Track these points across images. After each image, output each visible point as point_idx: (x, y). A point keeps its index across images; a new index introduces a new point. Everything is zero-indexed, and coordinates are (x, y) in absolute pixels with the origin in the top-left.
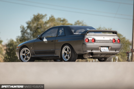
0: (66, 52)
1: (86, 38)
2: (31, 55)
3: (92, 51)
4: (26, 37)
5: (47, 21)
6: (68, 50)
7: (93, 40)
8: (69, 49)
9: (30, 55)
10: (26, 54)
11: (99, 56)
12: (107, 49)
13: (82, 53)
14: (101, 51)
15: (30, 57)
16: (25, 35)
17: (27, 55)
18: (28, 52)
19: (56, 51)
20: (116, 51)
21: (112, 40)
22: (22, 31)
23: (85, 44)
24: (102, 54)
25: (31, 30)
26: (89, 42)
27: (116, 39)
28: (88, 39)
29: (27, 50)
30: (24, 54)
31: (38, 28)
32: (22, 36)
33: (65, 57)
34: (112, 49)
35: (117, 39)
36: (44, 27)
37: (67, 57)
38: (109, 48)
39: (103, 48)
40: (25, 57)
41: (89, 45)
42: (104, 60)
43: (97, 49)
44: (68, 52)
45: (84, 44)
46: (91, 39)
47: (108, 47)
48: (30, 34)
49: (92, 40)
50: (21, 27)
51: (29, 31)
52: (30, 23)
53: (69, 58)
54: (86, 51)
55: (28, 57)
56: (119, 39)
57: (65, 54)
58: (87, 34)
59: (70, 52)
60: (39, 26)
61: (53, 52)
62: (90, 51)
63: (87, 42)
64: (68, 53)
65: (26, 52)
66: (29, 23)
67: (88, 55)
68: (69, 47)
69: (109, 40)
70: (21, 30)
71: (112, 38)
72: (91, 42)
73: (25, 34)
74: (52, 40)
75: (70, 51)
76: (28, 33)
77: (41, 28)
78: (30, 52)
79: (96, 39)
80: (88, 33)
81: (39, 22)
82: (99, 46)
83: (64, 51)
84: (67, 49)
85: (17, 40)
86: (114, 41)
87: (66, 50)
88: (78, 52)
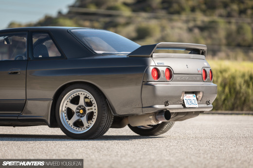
0: (74, 107)
3: (166, 105)
6: (82, 102)
7: (168, 74)
12: (194, 98)
14: (184, 105)
21: (201, 72)
23: (151, 85)
27: (207, 70)
28: (158, 71)
38: (198, 97)
44: (81, 106)
46: (165, 71)
47: (195, 93)
54: (151, 107)
56: (210, 71)
57: (70, 113)
58: (152, 56)
62: (162, 107)
64: (82, 111)
68: (87, 93)
69: (197, 72)
79: (175, 71)
82: (183, 92)
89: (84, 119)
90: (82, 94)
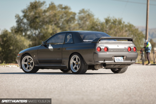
0: (75, 62)
1: (97, 47)
2: (35, 64)
3: (104, 61)
4: (23, 27)
5: (46, 9)
6: (77, 60)
7: (106, 49)
8: (78, 59)
9: (33, 64)
10: (28, 62)
11: (112, 66)
12: (121, 59)
13: (93, 63)
14: (114, 61)
15: (33, 66)
16: (21, 26)
17: (30, 64)
18: (31, 60)
19: (63, 60)
20: (131, 60)
21: (127, 48)
22: (17, 21)
23: (97, 53)
24: (116, 65)
25: (27, 20)
26: (101, 51)
27: (131, 47)
28: (100, 48)
29: (29, 59)
30: (26, 63)
31: (36, 17)
32: (18, 27)
33: (74, 67)
34: (127, 59)
35: (133, 47)
36: (43, 16)
37: (76, 68)
38: (124, 58)
39: (117, 57)
40: (28, 66)
41: (101, 54)
42: (118, 70)
43: (110, 59)
44: (77, 62)
45: (95, 53)
46: (104, 47)
47: (123, 56)
48: (27, 24)
49: (104, 49)
50: (16, 16)
51: (25, 21)
52: (27, 12)
53: (78, 69)
54: (97, 62)
55: (31, 66)
56: (135, 47)
57: (74, 64)
58: (98, 42)
59: (79, 63)
60: (37, 15)
61: (60, 62)
62: (102, 62)
63: (99, 51)
64: (77, 64)
65: (28, 60)
66: (25, 11)
67: (100, 66)
68: (78, 57)
69: (124, 48)
70: (17, 19)
71: (127, 46)
72: (104, 51)
73: (22, 24)
74: (59, 48)
75: (79, 61)
76: (24, 24)
77: (40, 17)
78: (34, 60)
79: (110, 48)
80: (100, 41)
81: (37, 11)
82: (113, 56)
83: (72, 61)
84: (76, 58)
85: (12, 30)
86: (129, 49)
87: (75, 60)
88: (88, 63)
89: (77, 67)
90: (77, 57)
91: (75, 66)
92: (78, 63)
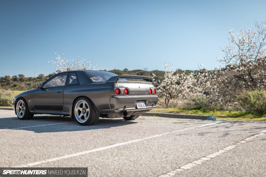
1: (115, 88)
6: (84, 106)
8: (86, 105)
14: (136, 107)
20: (153, 105)
21: (148, 90)
26: (120, 94)
27: (152, 89)
33: (80, 116)
37: (83, 118)
39: (139, 102)
46: (123, 89)
47: (145, 101)
49: (124, 91)
53: (86, 119)
57: (80, 112)
58: (116, 82)
59: (88, 110)
61: (60, 108)
63: (117, 94)
72: (124, 94)
75: (87, 108)
79: (131, 90)
80: (118, 80)
83: (77, 108)
84: (82, 104)
87: (81, 106)
89: (85, 115)
90: (84, 102)
91: (82, 115)
92: (85, 110)
